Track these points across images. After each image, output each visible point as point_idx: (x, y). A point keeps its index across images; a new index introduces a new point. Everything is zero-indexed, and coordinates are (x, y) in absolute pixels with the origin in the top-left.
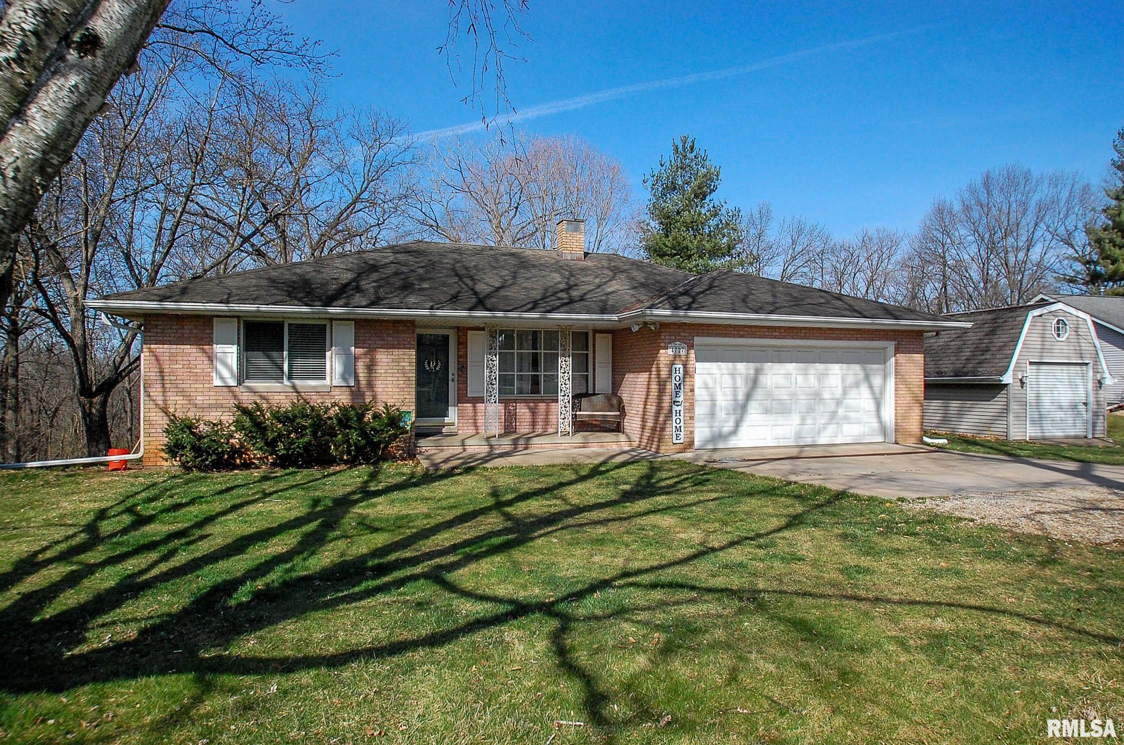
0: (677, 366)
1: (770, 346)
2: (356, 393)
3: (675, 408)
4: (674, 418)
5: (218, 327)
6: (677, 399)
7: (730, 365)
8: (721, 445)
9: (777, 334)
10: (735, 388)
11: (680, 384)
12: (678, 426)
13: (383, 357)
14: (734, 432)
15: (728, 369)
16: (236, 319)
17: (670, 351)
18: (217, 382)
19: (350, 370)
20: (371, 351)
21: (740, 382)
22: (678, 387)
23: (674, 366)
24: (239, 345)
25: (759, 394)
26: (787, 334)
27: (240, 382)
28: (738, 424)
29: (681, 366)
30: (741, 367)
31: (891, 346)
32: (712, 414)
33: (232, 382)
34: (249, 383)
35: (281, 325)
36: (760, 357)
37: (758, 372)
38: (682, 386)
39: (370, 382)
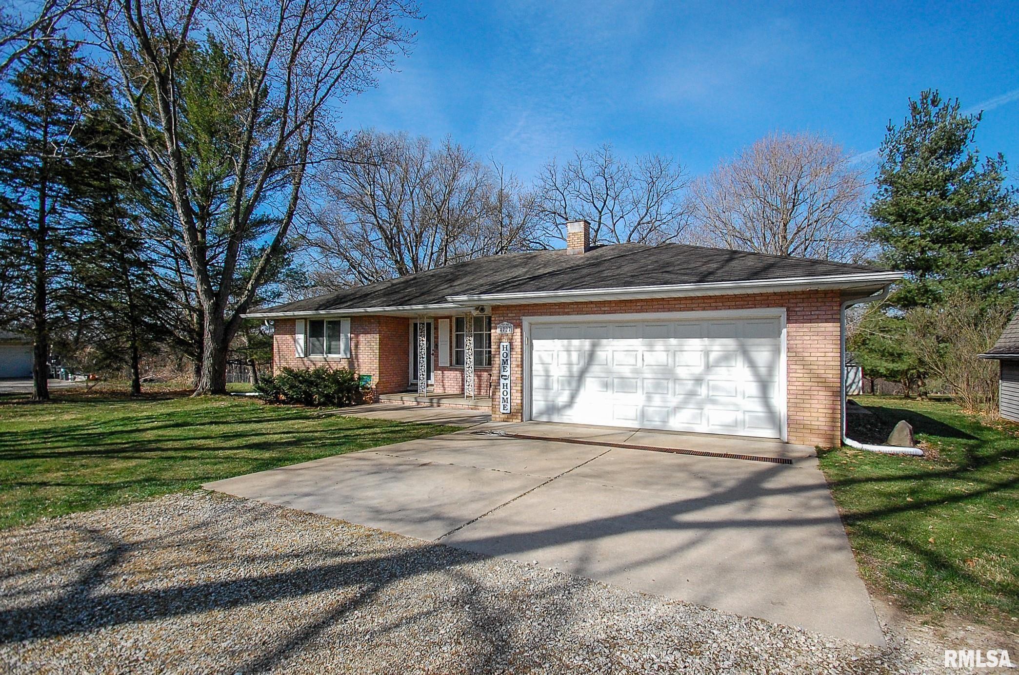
0: (505, 344)
1: (610, 322)
2: (351, 362)
3: (502, 381)
4: (502, 390)
5: (300, 326)
6: (504, 374)
7: (565, 342)
8: (556, 418)
9: (606, 309)
10: (570, 364)
11: (507, 360)
12: (505, 398)
13: (362, 338)
14: (570, 404)
15: (563, 346)
16: (303, 320)
17: (498, 330)
18: (297, 356)
19: (348, 349)
20: (357, 336)
21: (575, 356)
22: (505, 362)
23: (502, 344)
24: (306, 334)
25: (595, 369)
26: (619, 308)
27: (306, 356)
28: (573, 397)
29: (508, 344)
30: (576, 342)
32: (547, 387)
33: (302, 356)
34: (312, 357)
35: (323, 322)
36: (597, 334)
37: (594, 346)
38: (509, 361)
39: (357, 355)
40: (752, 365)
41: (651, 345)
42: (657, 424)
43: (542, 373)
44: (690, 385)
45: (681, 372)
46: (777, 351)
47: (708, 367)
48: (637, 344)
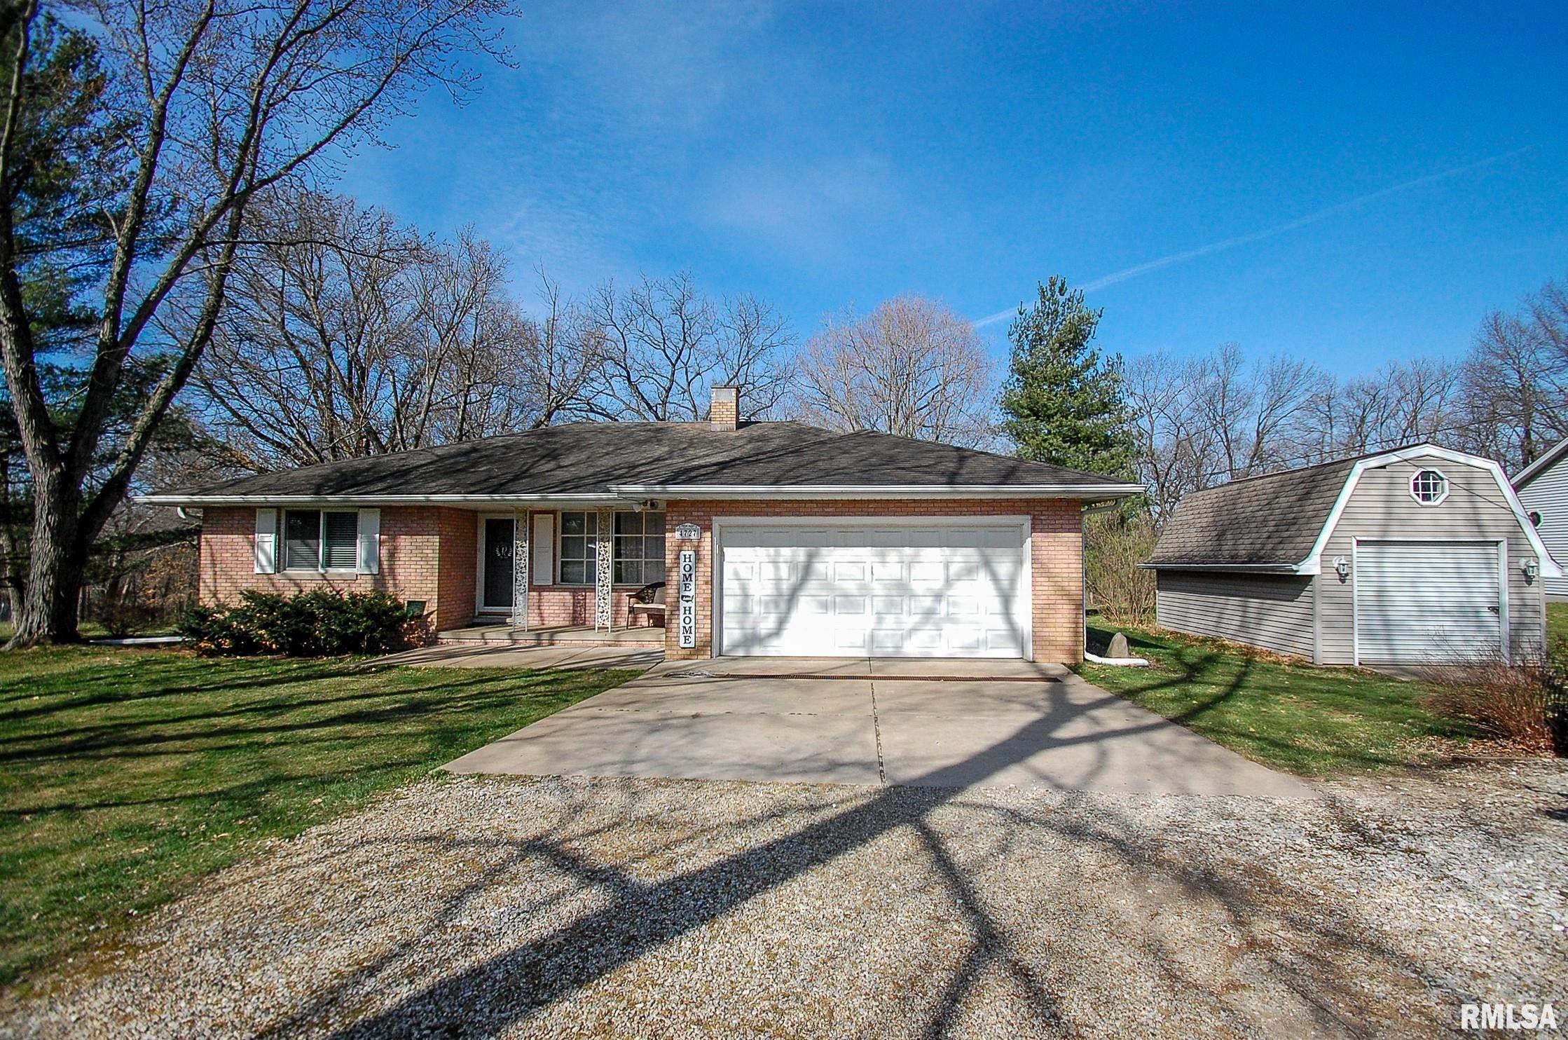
0: (687, 553)
1: (831, 526)
2: (379, 580)
3: (683, 604)
4: (682, 617)
5: (261, 519)
6: (687, 593)
7: (772, 550)
8: (757, 651)
9: (831, 509)
10: (778, 580)
11: (690, 575)
12: (687, 626)
13: (404, 541)
14: (777, 632)
15: (768, 556)
16: (275, 510)
17: (677, 534)
18: (257, 570)
19: (372, 557)
20: (393, 538)
21: (784, 571)
22: (687, 578)
23: (683, 553)
24: (278, 533)
25: (812, 586)
26: (844, 510)
27: (278, 569)
28: (781, 623)
29: (692, 553)
30: (786, 552)
31: (1026, 521)
32: (744, 611)
33: (270, 570)
34: (291, 572)
35: (317, 514)
36: (816, 541)
37: (810, 559)
38: (693, 577)
39: (392, 570)
40: (995, 579)
41: (883, 555)
42: (889, 650)
43: (738, 592)
44: (928, 602)
45: (918, 587)
46: (1019, 562)
47: (948, 582)
48: (865, 553)
